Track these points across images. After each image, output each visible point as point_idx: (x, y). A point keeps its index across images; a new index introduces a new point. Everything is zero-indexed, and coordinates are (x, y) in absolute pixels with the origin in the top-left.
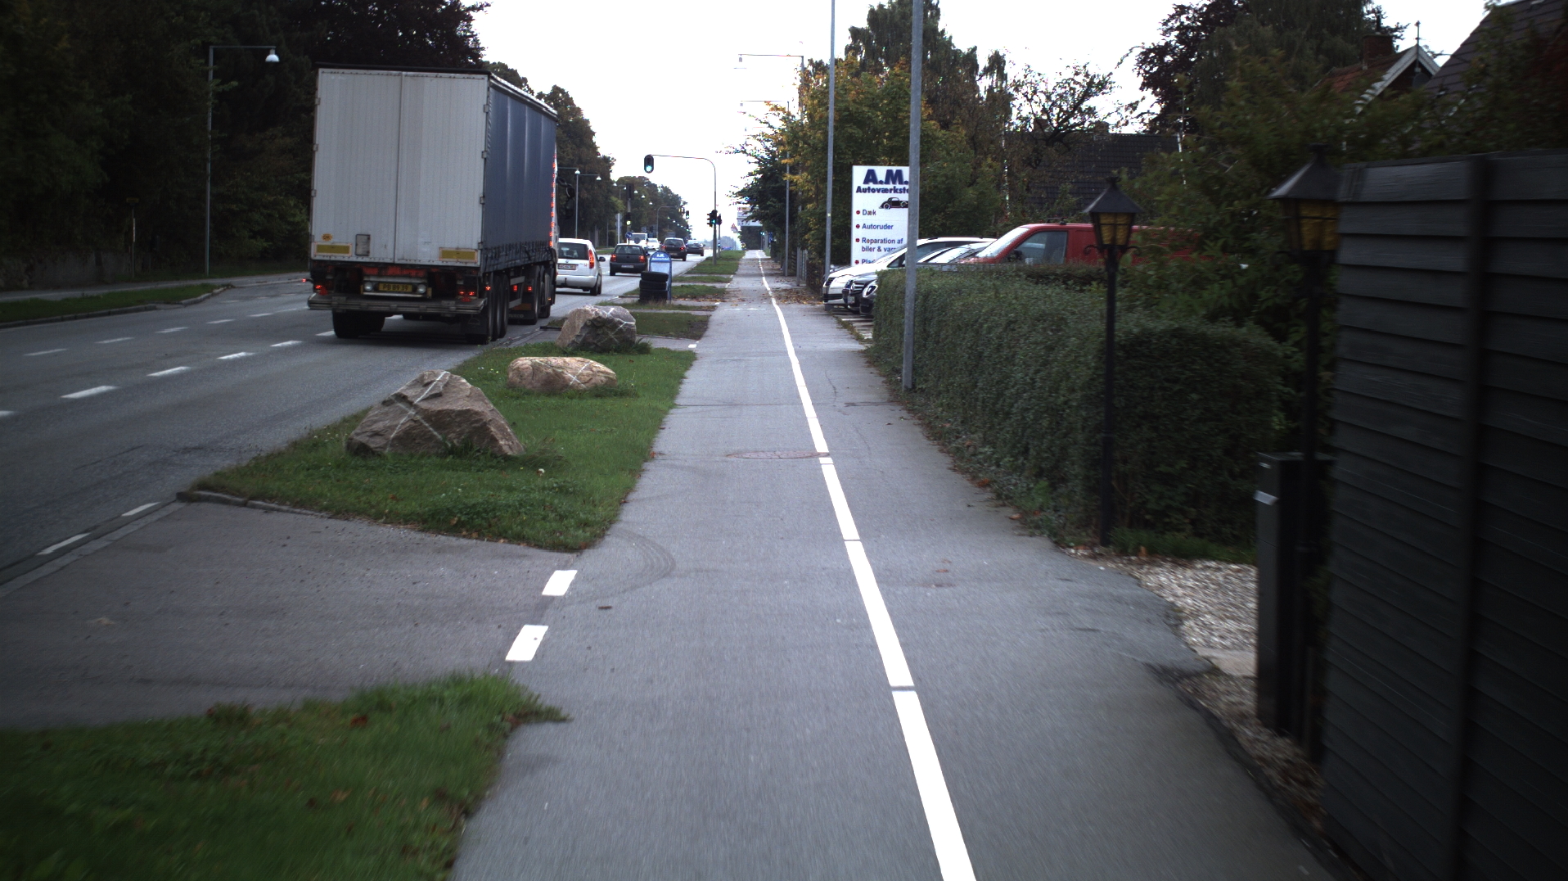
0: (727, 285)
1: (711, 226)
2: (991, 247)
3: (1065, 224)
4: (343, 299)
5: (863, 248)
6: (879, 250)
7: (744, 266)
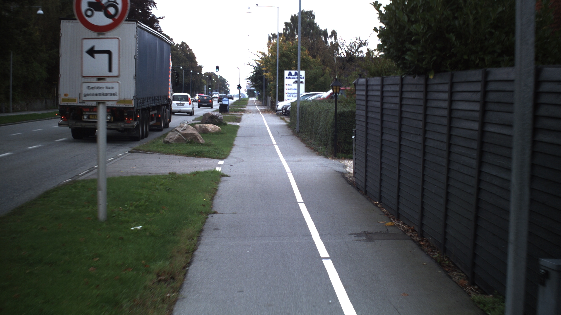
0: (245, 109)
1: (238, 89)
2: (325, 95)
4: (75, 122)
5: (288, 95)
6: (293, 96)
7: (249, 103)
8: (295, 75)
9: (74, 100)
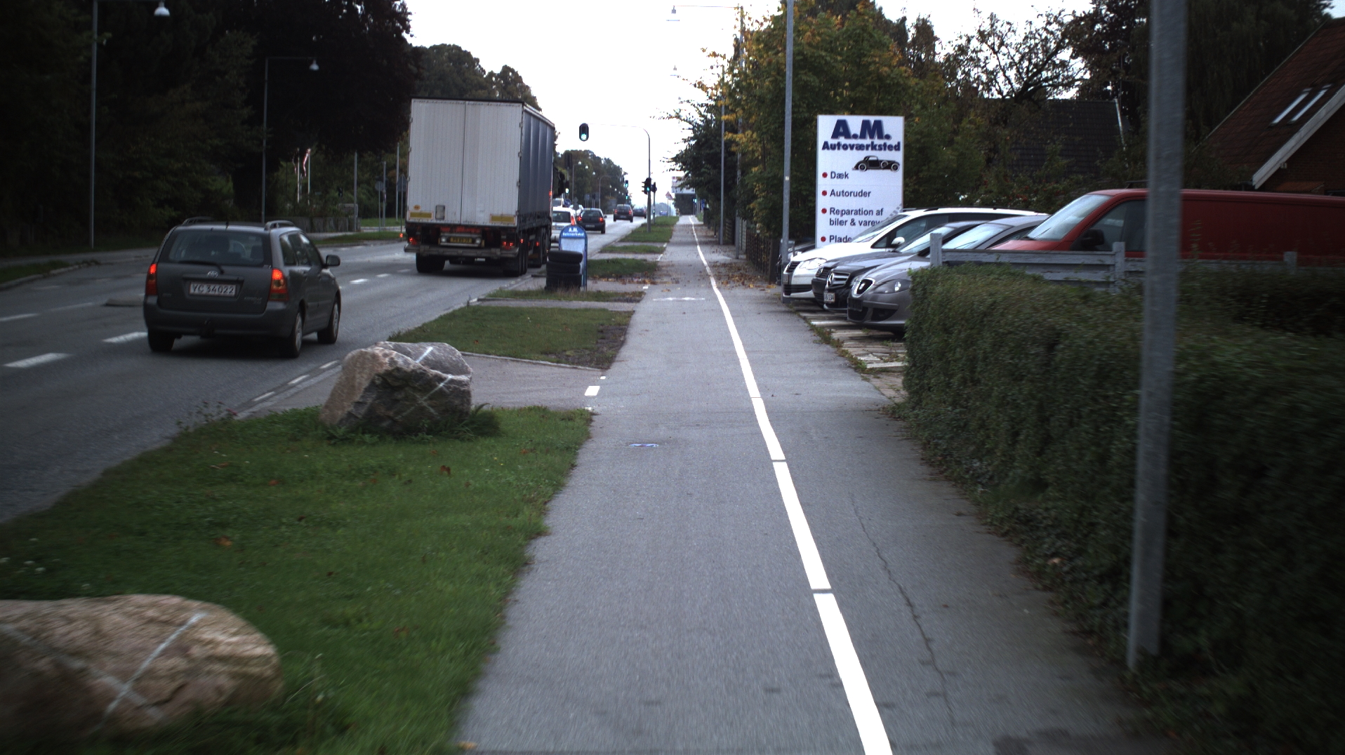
0: (659, 258)
1: (646, 193)
4: (427, 247)
5: (831, 220)
6: (853, 223)
7: (678, 234)
8: (863, 136)
9: (429, 215)
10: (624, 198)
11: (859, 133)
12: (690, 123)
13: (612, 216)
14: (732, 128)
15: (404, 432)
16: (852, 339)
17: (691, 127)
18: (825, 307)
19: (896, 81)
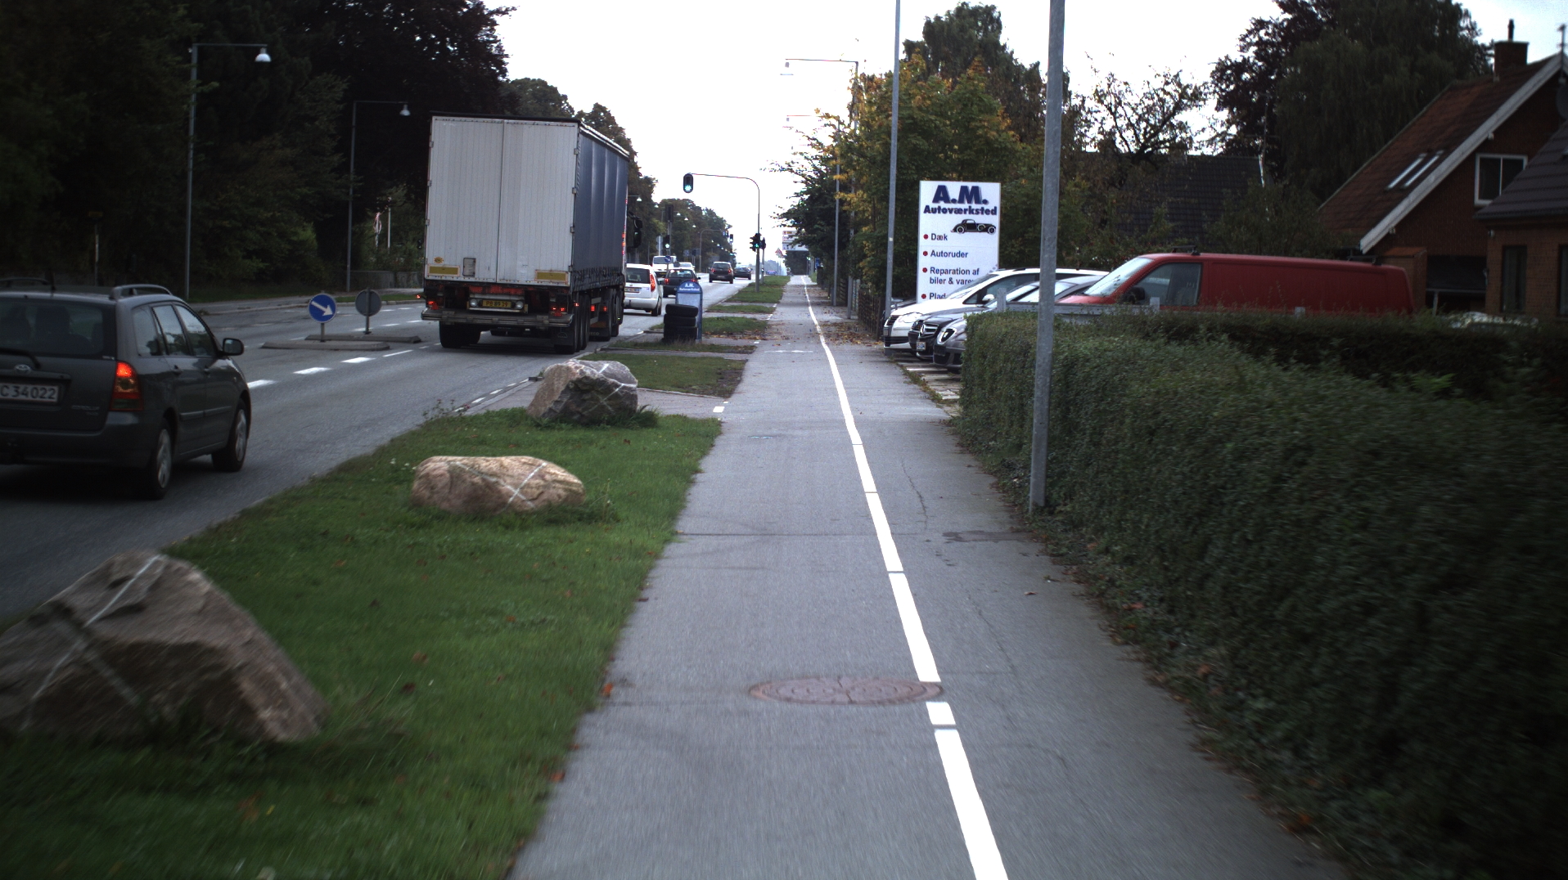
0: (769, 317)
1: (754, 250)
2: (1103, 282)
3: (1198, 254)
4: (452, 313)
5: (931, 279)
6: (951, 281)
7: (789, 294)
8: (961, 201)
9: (454, 271)
10: (728, 255)
11: (957, 198)
12: (803, 176)
13: (707, 275)
14: (845, 188)
15: (591, 422)
16: (937, 380)
17: (804, 180)
18: (918, 354)
19: (1003, 145)
